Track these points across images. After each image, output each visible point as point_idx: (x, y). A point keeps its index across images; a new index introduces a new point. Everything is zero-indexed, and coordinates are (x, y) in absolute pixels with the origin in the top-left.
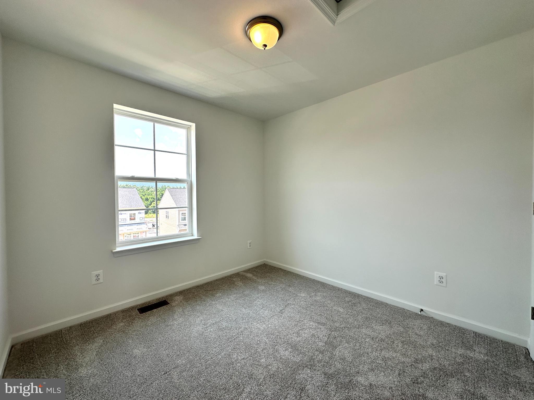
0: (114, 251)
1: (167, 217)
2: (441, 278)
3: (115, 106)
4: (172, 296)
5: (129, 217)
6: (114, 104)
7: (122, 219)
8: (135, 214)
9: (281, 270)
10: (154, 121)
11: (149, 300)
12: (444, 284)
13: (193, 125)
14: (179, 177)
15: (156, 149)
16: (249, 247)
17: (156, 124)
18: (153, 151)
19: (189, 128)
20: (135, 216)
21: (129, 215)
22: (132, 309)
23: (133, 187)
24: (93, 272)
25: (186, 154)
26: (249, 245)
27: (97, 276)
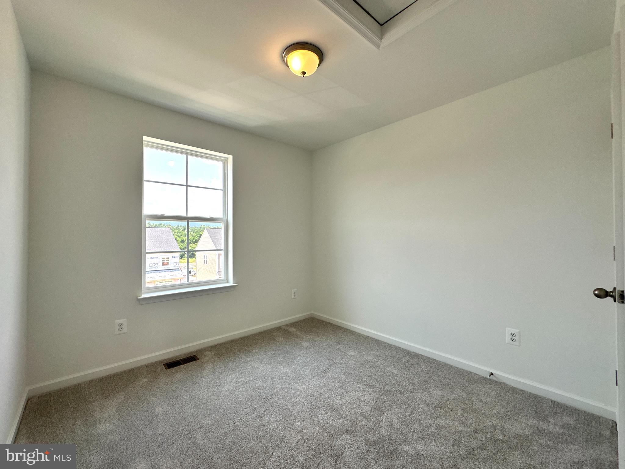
0: (139, 298)
1: (205, 262)
2: (513, 335)
3: (145, 138)
4: (203, 351)
5: (161, 262)
6: (144, 137)
7: (154, 264)
8: (168, 258)
9: (330, 324)
10: (188, 153)
11: (177, 354)
12: (517, 343)
13: (231, 157)
14: (214, 216)
15: (188, 184)
16: (293, 297)
17: (189, 157)
18: (185, 187)
19: (226, 160)
20: (168, 261)
21: (161, 260)
22: (158, 363)
23: (166, 227)
24: (116, 321)
25: (222, 190)
26: (293, 295)
27: (121, 325)
